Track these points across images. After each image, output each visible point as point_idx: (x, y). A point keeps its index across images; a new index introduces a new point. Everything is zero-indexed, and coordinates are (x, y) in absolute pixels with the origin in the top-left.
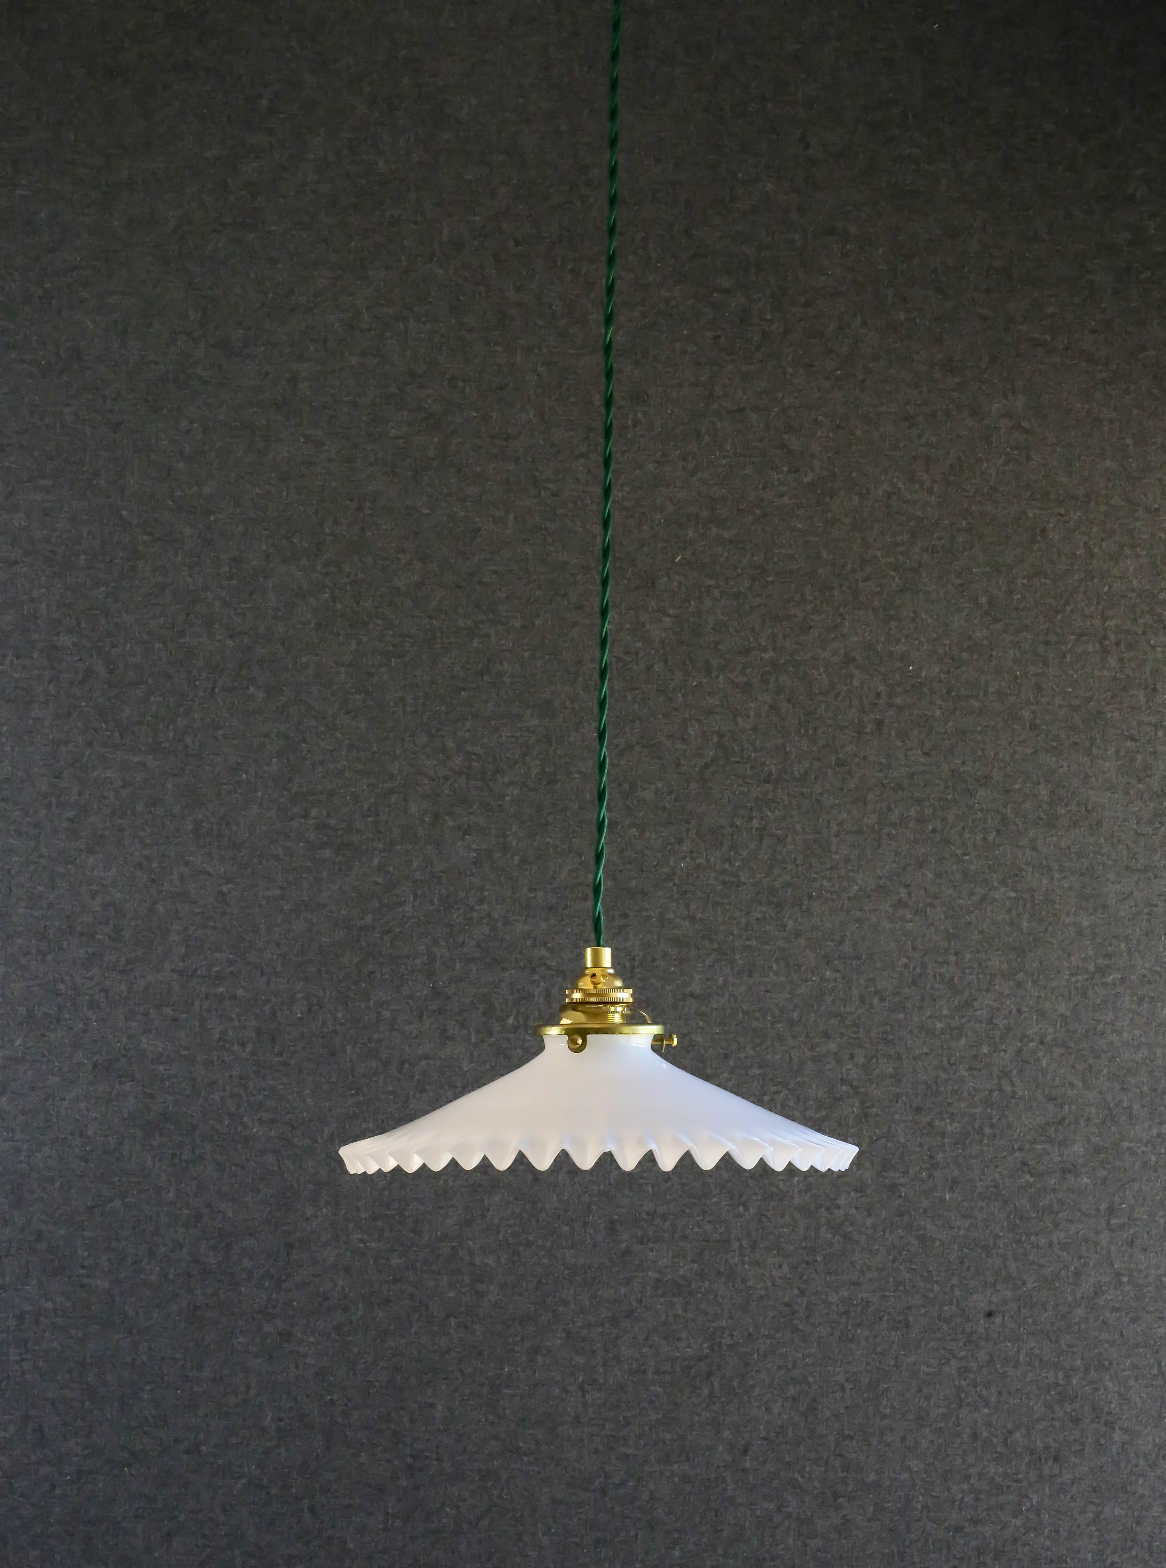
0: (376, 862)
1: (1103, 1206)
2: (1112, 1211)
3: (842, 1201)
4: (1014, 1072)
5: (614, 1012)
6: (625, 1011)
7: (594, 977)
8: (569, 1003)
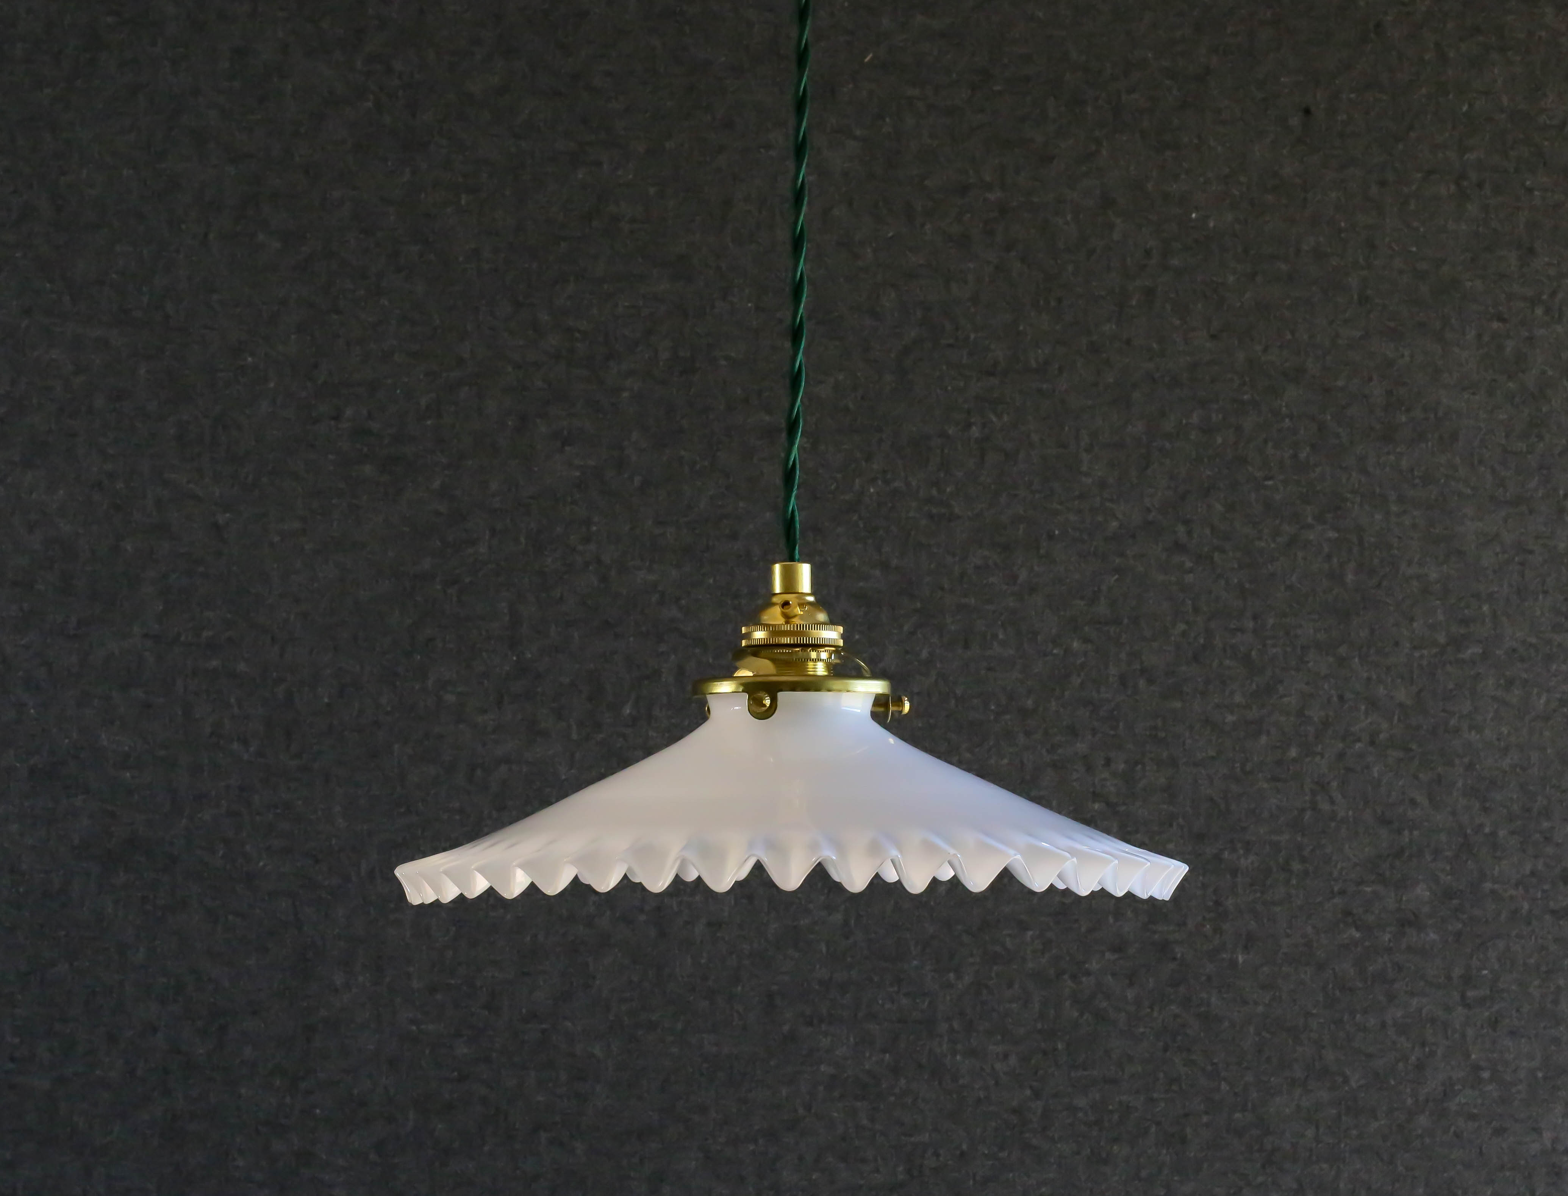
0: (436, 484)
1: (1457, 972)
2: (1468, 980)
3: (1094, 965)
4: (1334, 784)
5: (816, 659)
6: (833, 658)
7: (787, 607)
8: (747, 647)
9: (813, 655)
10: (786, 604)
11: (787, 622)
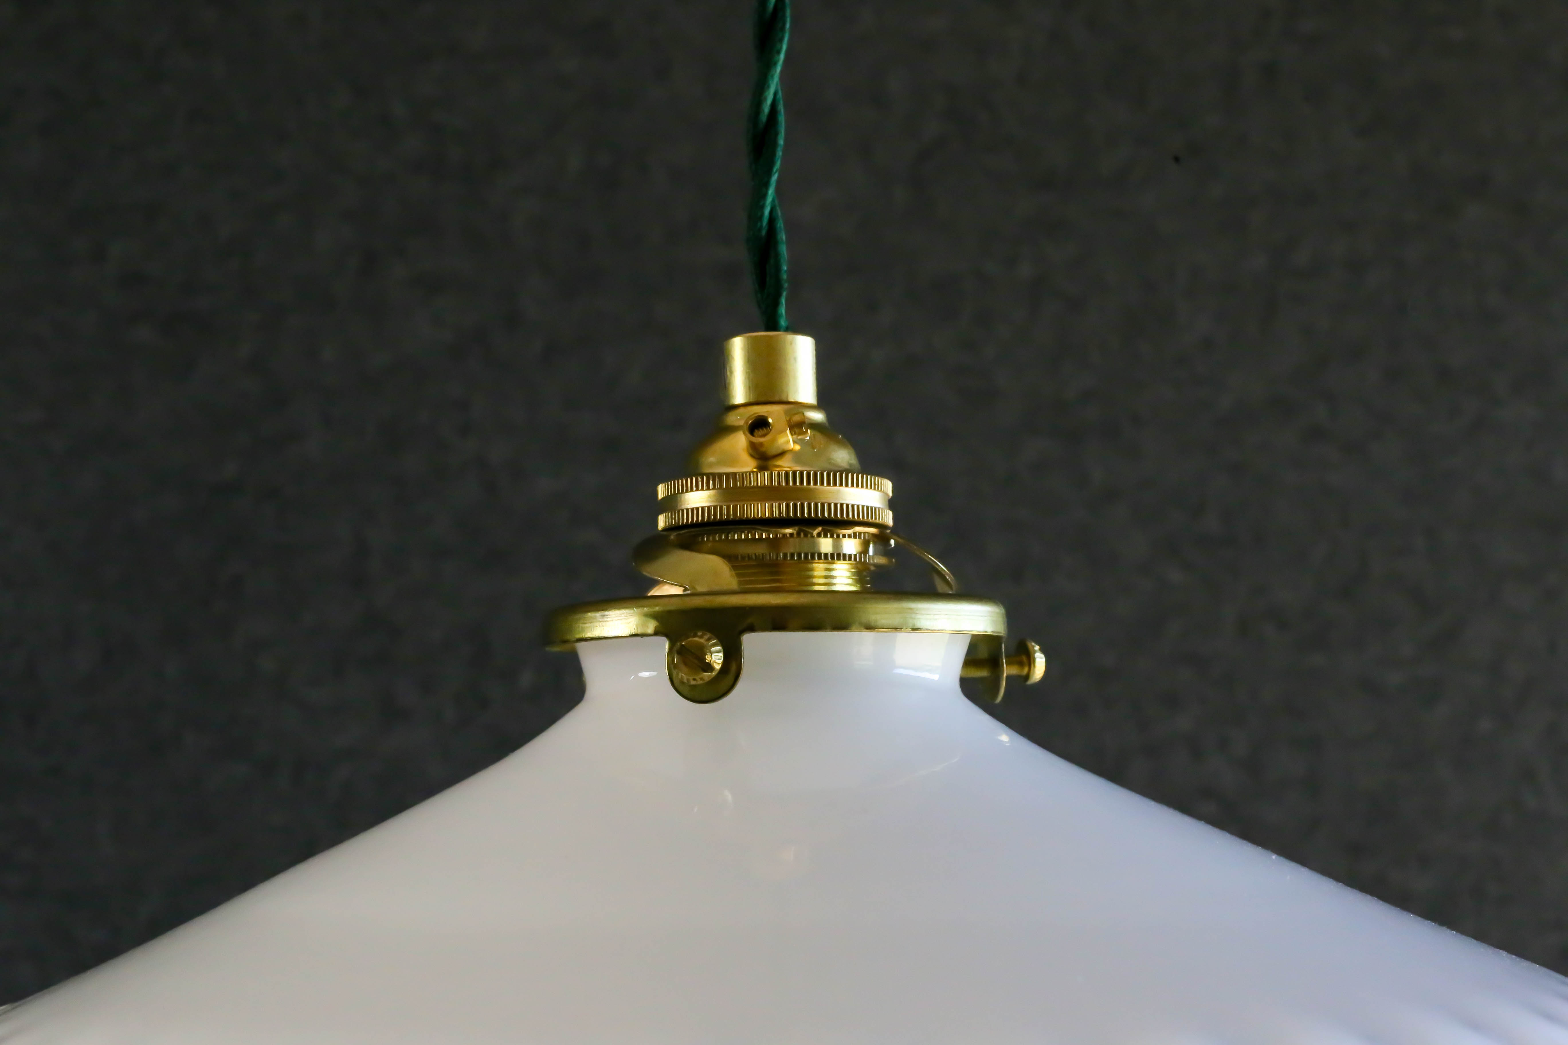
5: (832, 555)
6: (871, 552)
7: (761, 432)
8: (669, 529)
9: (826, 544)
10: (759, 425)
11: (762, 468)
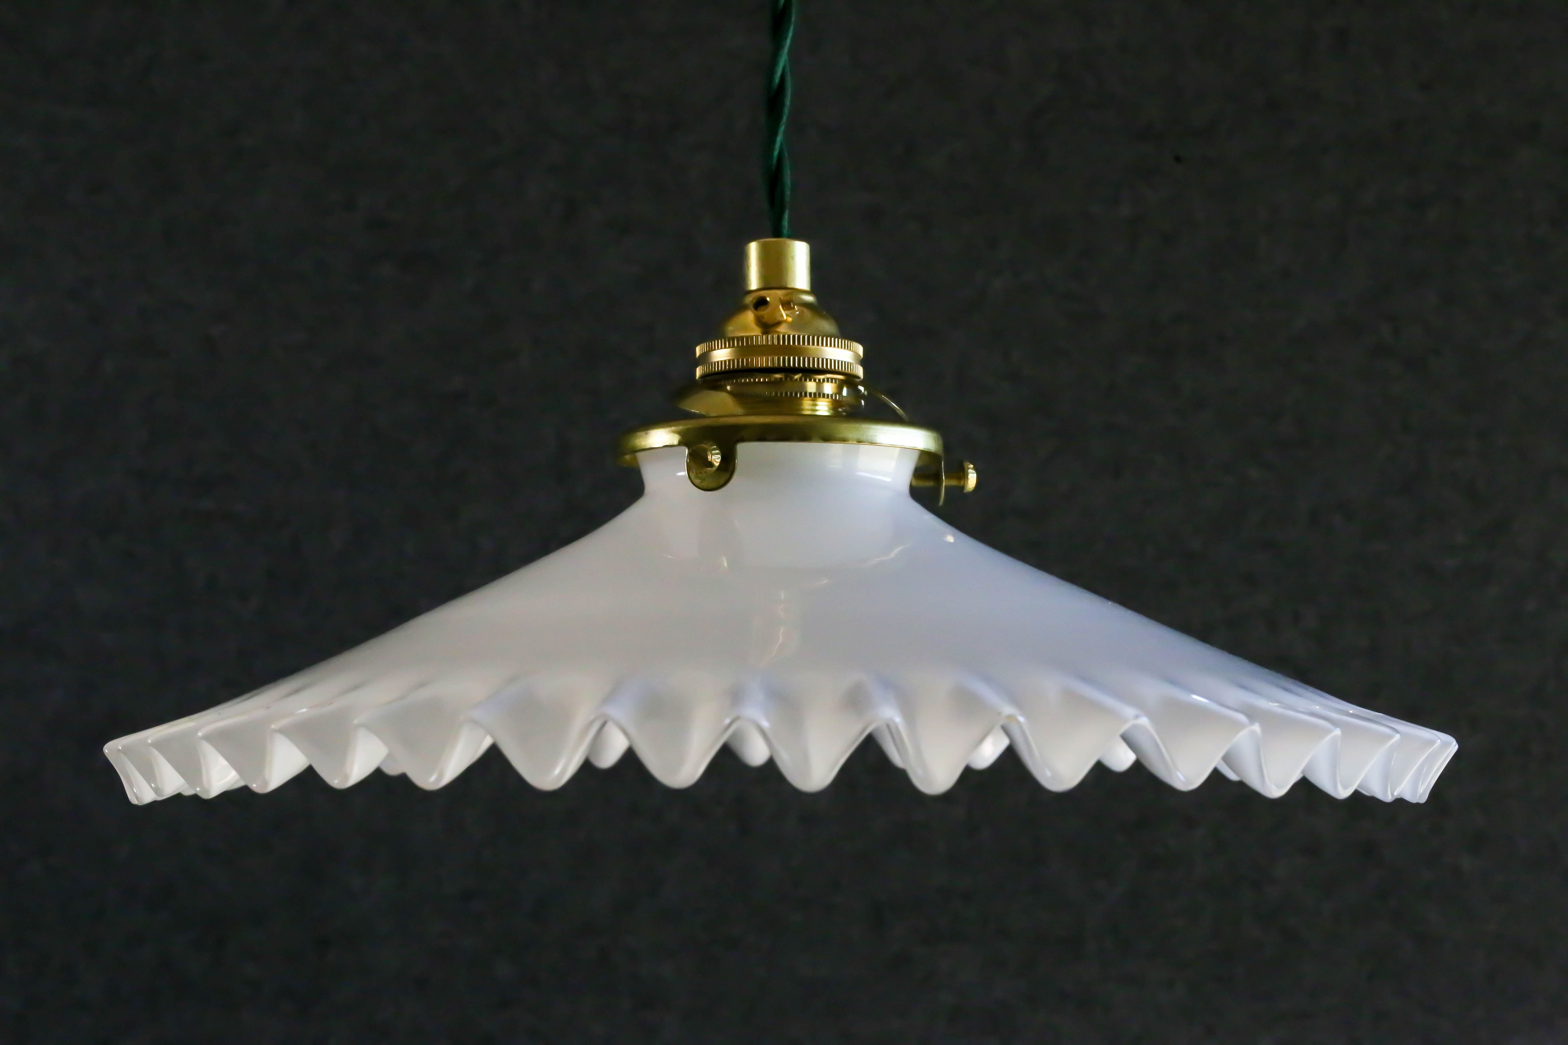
5: (813, 394)
6: (845, 393)
7: (762, 308)
9: (811, 386)
10: (761, 303)
11: (762, 333)
